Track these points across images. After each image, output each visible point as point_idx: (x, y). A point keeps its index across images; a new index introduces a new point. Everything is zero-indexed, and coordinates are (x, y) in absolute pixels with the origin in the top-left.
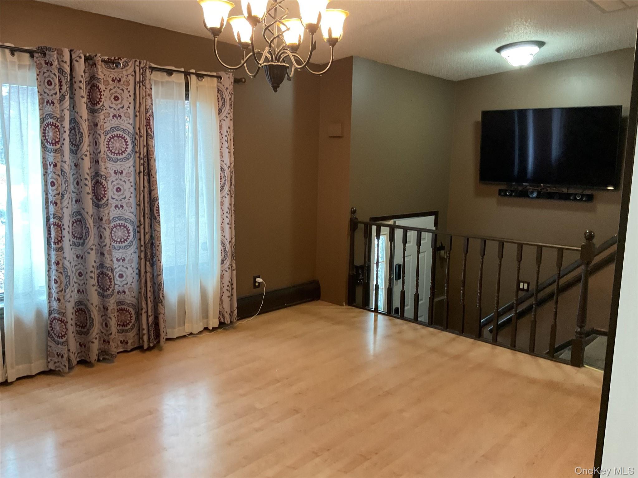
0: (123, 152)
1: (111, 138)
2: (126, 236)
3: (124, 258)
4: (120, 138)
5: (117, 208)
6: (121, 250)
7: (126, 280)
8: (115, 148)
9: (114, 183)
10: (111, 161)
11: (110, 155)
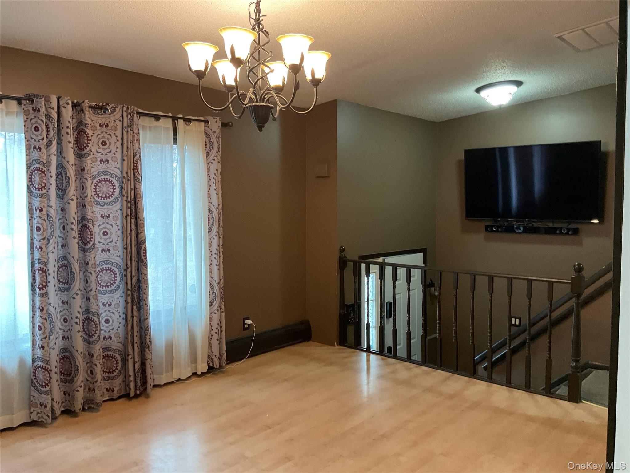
0: (111, 196)
1: (98, 183)
2: (112, 280)
3: (111, 303)
4: (107, 182)
5: (104, 252)
6: (107, 295)
7: (112, 326)
8: (102, 192)
9: (100, 227)
10: (98, 205)
11: (97, 199)
